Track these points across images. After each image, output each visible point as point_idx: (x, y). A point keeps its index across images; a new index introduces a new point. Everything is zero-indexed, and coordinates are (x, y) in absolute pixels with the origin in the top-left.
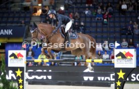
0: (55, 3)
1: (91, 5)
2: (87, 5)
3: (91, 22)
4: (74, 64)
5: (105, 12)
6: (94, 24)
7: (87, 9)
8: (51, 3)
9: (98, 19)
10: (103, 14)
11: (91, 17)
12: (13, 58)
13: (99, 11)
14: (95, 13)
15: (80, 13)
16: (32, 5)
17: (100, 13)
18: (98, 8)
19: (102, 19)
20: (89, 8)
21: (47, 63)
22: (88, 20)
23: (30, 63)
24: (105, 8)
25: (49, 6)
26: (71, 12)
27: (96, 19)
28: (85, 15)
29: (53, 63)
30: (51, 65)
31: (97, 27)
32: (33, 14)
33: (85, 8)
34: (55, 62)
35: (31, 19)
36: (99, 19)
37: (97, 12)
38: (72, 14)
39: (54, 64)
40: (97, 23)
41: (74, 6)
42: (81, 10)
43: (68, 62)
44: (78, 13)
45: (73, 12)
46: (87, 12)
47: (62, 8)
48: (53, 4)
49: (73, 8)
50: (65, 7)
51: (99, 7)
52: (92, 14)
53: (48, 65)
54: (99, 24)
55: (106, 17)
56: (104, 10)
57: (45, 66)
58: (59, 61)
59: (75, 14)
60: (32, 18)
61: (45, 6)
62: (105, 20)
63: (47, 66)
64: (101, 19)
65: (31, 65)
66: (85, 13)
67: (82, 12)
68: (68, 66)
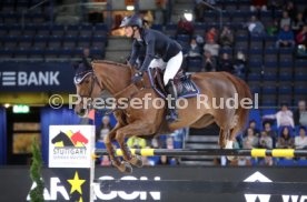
1: (264, 8)
2: (252, 8)
3: (263, 52)
4: (219, 161)
5: (301, 27)
6: (271, 58)
7: (253, 17)
9: (282, 45)
10: (296, 32)
11: (264, 40)
12: (61, 144)
13: (285, 23)
14: (273, 30)
17: (286, 29)
19: (293, 43)
21: (149, 158)
22: (256, 46)
23: (105, 158)
24: (300, 16)
25: (153, 12)
26: (212, 27)
27: (278, 43)
29: (164, 159)
30: (159, 163)
31: (278, 64)
32: (114, 33)
33: (247, 17)
34: (170, 155)
35: (106, 45)
36: (285, 43)
37: (279, 26)
38: (213, 31)
39: (168, 162)
40: (278, 53)
41: (219, 10)
42: (238, 20)
43: (204, 157)
45: (217, 27)
46: (252, 26)
48: (164, 7)
49: (216, 16)
50: (196, 13)
51: (285, 14)
52: (266, 30)
53: (152, 163)
54: (286, 58)
56: (296, 21)
61: (145, 12)
62: (300, 47)
63: (151, 167)
64: (289, 45)
65: (108, 164)
66: (247, 28)
67: (240, 27)
68: (204, 166)
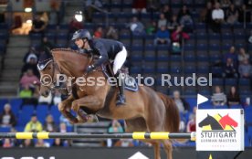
0: (63, 6)
8: (53, 6)
15: (119, 28)
16: (10, 9)
18: (158, 18)
20: (140, 17)
28: (131, 32)
44: (115, 27)
47: (79, 18)
55: (178, 37)
57: (41, 148)
58: (72, 137)
59: (107, 30)
60: (11, 40)
